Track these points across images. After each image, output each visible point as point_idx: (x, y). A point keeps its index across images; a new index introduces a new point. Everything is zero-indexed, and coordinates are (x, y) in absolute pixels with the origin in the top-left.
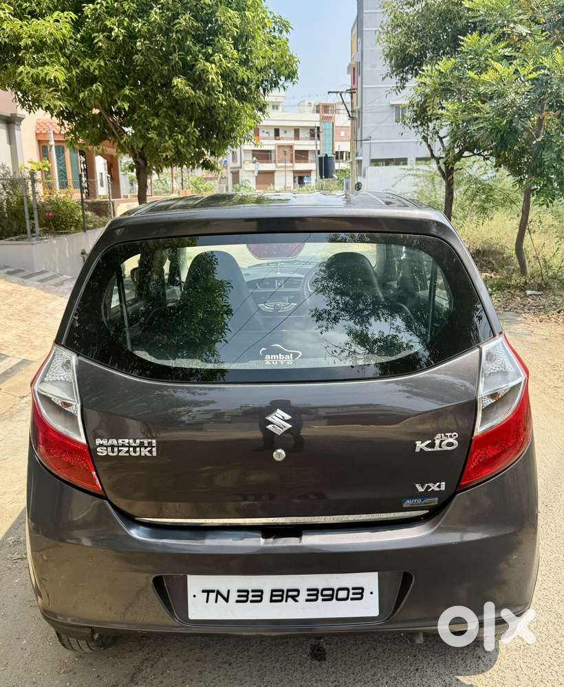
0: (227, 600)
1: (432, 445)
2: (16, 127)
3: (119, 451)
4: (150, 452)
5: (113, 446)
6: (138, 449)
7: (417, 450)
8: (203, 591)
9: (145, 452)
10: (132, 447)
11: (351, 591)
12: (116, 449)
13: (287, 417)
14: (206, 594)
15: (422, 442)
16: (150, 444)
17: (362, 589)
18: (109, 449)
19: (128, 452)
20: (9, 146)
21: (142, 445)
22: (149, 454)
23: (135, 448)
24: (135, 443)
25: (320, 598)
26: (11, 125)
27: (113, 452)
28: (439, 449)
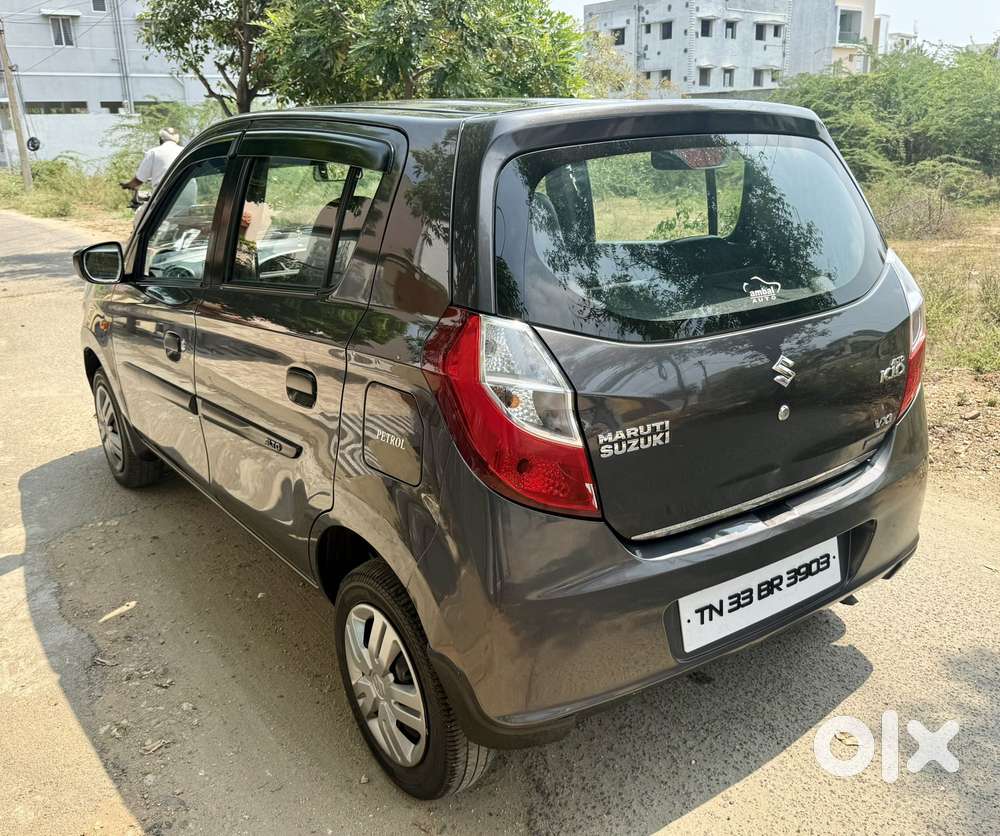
0: (720, 613)
1: (890, 372)
3: (628, 446)
4: (663, 439)
5: (620, 442)
6: (649, 439)
7: (882, 380)
9: (657, 439)
10: (642, 436)
12: (624, 446)
13: (791, 362)
14: (699, 614)
16: (663, 427)
17: (828, 555)
18: (616, 446)
19: (639, 444)
21: (654, 431)
22: (661, 443)
23: (646, 437)
24: (646, 430)
25: (798, 578)
27: (620, 449)
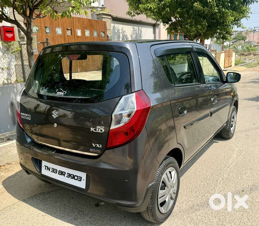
0: (49, 170)
1: (95, 130)
2: (156, 27)
7: (91, 131)
8: (45, 166)
11: (78, 178)
15: (93, 128)
17: (81, 178)
20: (153, 35)
25: (70, 177)
26: (155, 27)
28: (98, 132)
